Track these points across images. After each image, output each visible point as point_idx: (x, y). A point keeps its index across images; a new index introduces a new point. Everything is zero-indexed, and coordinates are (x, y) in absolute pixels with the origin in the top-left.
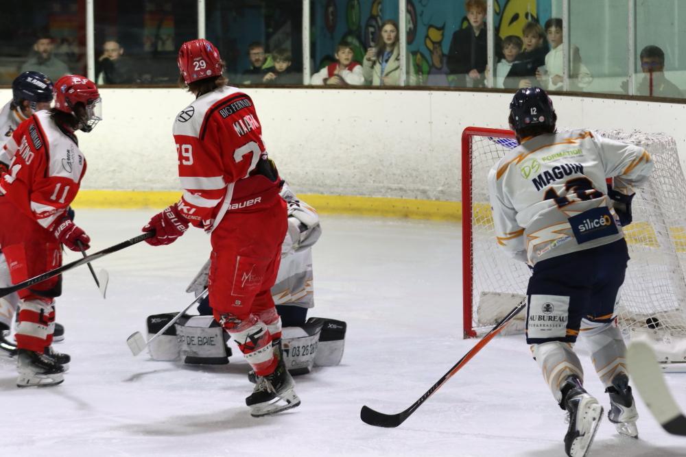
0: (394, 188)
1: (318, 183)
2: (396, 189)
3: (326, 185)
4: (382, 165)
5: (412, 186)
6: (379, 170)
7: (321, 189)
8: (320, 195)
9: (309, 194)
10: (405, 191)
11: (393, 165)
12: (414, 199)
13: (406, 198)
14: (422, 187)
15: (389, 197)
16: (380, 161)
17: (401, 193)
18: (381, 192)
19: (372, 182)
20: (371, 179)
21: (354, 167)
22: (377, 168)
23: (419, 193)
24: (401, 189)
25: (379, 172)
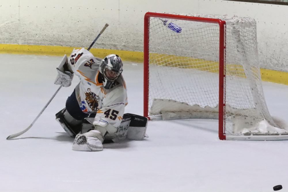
0: (99, 43)
1: (59, 40)
2: (100, 44)
3: (64, 41)
4: (93, 32)
5: (109, 43)
6: (92, 34)
7: (61, 43)
8: (61, 46)
9: (55, 46)
10: (105, 45)
11: (99, 31)
12: (110, 49)
13: (106, 49)
14: (114, 43)
15: (97, 48)
17: (103, 46)
19: (88, 40)
21: (79, 32)
22: (91, 33)
23: (112, 46)
24: (103, 44)
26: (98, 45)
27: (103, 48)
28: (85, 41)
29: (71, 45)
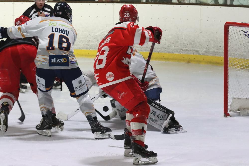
1: (149, 47)
2: (184, 50)
4: (178, 39)
5: (192, 49)
6: (177, 41)
10: (189, 51)
11: (183, 39)
12: (193, 54)
13: (189, 54)
14: (196, 49)
15: (181, 53)
16: (177, 37)
17: (187, 52)
18: (178, 51)
19: (174, 46)
20: (173, 45)
23: (195, 52)
24: (187, 50)
25: (177, 42)
26: (182, 50)
27: (187, 53)
28: (171, 47)
29: (159, 50)
